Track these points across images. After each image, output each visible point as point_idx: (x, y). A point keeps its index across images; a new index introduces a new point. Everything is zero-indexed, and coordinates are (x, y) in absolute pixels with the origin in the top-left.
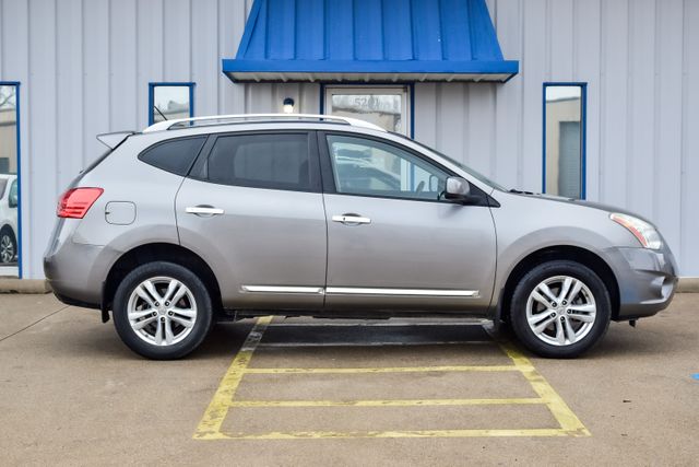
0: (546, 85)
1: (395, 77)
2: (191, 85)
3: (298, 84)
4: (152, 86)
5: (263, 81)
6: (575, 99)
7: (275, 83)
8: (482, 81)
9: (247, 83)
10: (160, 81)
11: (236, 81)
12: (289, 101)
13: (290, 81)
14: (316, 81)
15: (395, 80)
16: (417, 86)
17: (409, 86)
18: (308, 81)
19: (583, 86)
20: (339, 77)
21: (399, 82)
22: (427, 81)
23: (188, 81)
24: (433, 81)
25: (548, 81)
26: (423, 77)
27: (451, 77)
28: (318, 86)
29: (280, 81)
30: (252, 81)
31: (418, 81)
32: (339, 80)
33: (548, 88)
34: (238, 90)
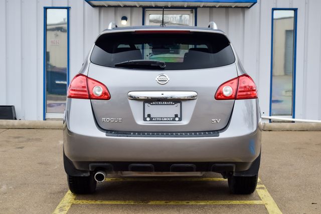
0: (274, 9)
1: (186, 4)
2: (68, 8)
3: (130, 8)
4: (46, 9)
5: (109, 6)
6: (290, 18)
7: (117, 7)
8: (236, 7)
9: (100, 7)
10: (51, 6)
11: (94, 6)
12: (125, 18)
13: (125, 6)
14: (140, 6)
15: (185, 6)
16: (198, 9)
17: (194, 9)
18: (136, 7)
19: (295, 10)
20: (153, 4)
21: (188, 8)
22: (204, 7)
23: (66, 6)
24: (208, 7)
25: (275, 7)
26: (202, 4)
27: (218, 5)
28: (141, 10)
29: (119, 6)
30: (104, 6)
31: (200, 7)
32: (154, 6)
33: (275, 11)
34: (95, 11)
